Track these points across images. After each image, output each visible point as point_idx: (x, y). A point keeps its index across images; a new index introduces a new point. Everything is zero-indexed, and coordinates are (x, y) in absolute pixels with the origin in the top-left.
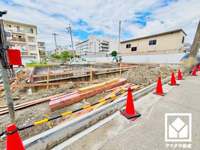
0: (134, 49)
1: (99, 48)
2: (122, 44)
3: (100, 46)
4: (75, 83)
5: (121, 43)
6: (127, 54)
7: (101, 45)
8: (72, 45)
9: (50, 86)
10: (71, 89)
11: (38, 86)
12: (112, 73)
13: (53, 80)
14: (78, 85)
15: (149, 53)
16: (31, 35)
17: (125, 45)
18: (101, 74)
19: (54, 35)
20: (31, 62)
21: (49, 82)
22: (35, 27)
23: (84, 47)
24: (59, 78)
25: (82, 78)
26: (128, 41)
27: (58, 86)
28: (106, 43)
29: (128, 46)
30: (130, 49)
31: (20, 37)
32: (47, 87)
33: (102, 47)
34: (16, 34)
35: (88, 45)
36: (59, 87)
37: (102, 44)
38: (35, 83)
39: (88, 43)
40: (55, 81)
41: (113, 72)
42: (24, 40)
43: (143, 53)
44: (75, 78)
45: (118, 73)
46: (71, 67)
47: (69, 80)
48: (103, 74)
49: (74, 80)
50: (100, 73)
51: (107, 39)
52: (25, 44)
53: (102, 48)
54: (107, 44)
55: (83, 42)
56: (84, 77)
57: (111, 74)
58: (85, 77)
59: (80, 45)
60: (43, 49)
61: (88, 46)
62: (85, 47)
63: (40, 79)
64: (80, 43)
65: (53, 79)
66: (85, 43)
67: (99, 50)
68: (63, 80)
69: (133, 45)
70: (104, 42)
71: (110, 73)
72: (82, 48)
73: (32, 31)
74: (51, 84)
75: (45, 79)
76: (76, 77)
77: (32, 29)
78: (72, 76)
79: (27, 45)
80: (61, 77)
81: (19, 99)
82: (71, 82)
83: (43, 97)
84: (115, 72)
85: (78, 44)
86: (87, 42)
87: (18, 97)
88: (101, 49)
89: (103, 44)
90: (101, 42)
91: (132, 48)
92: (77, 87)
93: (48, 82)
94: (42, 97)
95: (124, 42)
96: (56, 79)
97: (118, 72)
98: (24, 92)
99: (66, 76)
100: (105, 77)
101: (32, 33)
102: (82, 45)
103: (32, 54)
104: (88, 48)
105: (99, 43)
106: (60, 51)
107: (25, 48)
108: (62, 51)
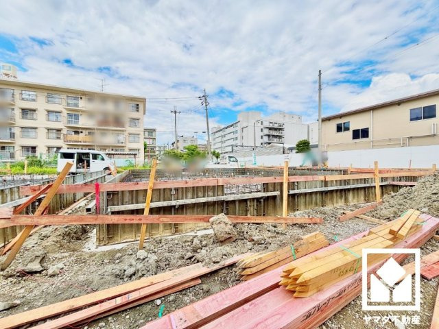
0: (361, 134)
1: (262, 137)
2: (324, 123)
3: (262, 134)
4: (235, 221)
6: (342, 147)
7: (266, 132)
8: (206, 131)
9: (152, 227)
10: (222, 242)
11: (118, 225)
12: (337, 191)
13: (165, 204)
14: (245, 229)
15: (413, 141)
16: (135, 115)
17: (333, 125)
18: (306, 194)
19: (173, 114)
20: (126, 164)
21: (152, 211)
22: (143, 100)
23: (228, 137)
24: (182, 199)
25: (249, 203)
26: (341, 116)
27: (176, 228)
28: (276, 126)
29: (339, 129)
30: (350, 133)
32: (144, 228)
33: (269, 136)
35: (236, 132)
36: (180, 228)
37: (267, 130)
38: (109, 210)
39: (237, 129)
40: (167, 210)
41: (341, 190)
42: (122, 125)
43: (390, 143)
44: (228, 203)
45: (356, 192)
46: (207, 174)
47: (211, 209)
48: (311, 194)
49: (226, 206)
50: (303, 191)
51: (278, 119)
52: (123, 131)
53: (267, 137)
54: (280, 129)
55: (227, 128)
56: (253, 199)
57: (335, 194)
58: (258, 200)
59: (221, 133)
60: (151, 141)
61: (237, 135)
62: (232, 136)
63: (127, 197)
64: (221, 130)
65: (164, 200)
66: (231, 129)
67: (262, 141)
68: (194, 205)
69: (356, 123)
70: (271, 126)
71: (332, 192)
72: (225, 139)
73: (138, 108)
74: (155, 218)
75: (141, 198)
76: (230, 198)
77: (138, 105)
78: (219, 193)
79: (126, 133)
80: (190, 195)
81: (40, 272)
82: (222, 217)
83: (120, 277)
84: (345, 190)
85: (217, 132)
86: (235, 125)
87: (41, 262)
88: (266, 139)
89: (270, 129)
90: (266, 124)
91: (354, 131)
92: (242, 236)
93: (146, 212)
94: (117, 276)
95: (329, 119)
96: (173, 203)
97: (354, 189)
98: (78, 239)
99: (204, 192)
100: (316, 204)
101: (138, 111)
102: (225, 133)
103: (130, 150)
104: (237, 138)
105: (262, 127)
106: (181, 145)
107: (121, 138)
108: (186, 145)
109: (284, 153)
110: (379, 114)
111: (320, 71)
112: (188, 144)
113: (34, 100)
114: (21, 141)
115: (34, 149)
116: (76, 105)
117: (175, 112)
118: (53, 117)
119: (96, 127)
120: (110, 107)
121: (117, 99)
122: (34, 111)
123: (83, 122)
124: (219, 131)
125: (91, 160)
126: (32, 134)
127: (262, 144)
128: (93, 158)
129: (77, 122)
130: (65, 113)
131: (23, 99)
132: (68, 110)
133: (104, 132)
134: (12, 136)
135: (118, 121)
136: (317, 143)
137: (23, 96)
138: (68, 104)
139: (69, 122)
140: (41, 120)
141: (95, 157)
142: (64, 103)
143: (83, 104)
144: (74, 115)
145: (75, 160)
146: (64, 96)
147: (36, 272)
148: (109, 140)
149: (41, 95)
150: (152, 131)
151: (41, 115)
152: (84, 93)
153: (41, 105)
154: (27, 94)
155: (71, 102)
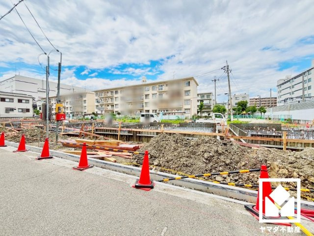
16: (188, 88)
39: (310, 76)
50: (143, 135)
60: (209, 101)
61: (310, 84)
64: (289, 81)
72: (294, 90)
77: (189, 82)
79: (183, 100)
85: (283, 84)
86: (307, 73)
101: (189, 85)
103: (185, 109)
107: (181, 103)
108: (237, 101)
112: (240, 100)
113: (148, 90)
114: (146, 108)
116: (162, 89)
117: (215, 81)
118: (154, 96)
119: (169, 99)
120: (175, 87)
121: (179, 82)
123: (165, 97)
124: (285, 83)
125: (150, 117)
126: (148, 105)
129: (162, 97)
130: (158, 93)
131: (146, 91)
132: (159, 92)
134: (143, 106)
138: (159, 89)
139: (159, 98)
140: (150, 99)
141: (152, 116)
142: (158, 89)
143: (165, 88)
144: (161, 94)
145: (145, 117)
146: (157, 86)
149: (151, 88)
150: (209, 95)
151: (150, 96)
152: (164, 82)
153: (151, 92)
154: (147, 88)
155: (160, 88)
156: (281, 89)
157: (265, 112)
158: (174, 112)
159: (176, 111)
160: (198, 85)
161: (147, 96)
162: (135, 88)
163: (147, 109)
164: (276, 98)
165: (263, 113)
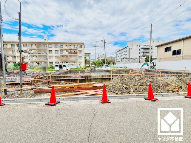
1: (139, 53)
2: (159, 48)
3: (140, 51)
5: (158, 46)
7: (142, 50)
16: (80, 49)
17: (163, 48)
19: (94, 47)
22: (83, 44)
23: (123, 54)
25: (77, 80)
26: (167, 44)
28: (148, 47)
29: (166, 50)
30: (171, 52)
31: (75, 51)
32: (50, 82)
33: (143, 52)
34: (73, 49)
35: (127, 51)
37: (143, 50)
39: (127, 50)
40: (58, 80)
42: (76, 53)
44: (72, 80)
50: (93, 78)
52: (77, 55)
55: (122, 50)
59: (120, 52)
60: (89, 58)
61: (127, 53)
62: (124, 53)
64: (120, 51)
65: (57, 78)
66: (124, 50)
67: (140, 55)
68: (63, 80)
70: (145, 47)
72: (122, 55)
73: (81, 46)
77: (81, 45)
80: (63, 78)
85: (118, 52)
86: (126, 48)
88: (142, 54)
89: (144, 49)
90: (143, 47)
91: (173, 51)
95: (161, 45)
99: (66, 77)
101: (81, 47)
102: (122, 52)
103: (79, 62)
104: (127, 54)
105: (140, 48)
106: (100, 59)
107: (76, 58)
108: (102, 59)
109: (140, 62)
110: (186, 42)
111: (151, 24)
112: (103, 58)
113: (51, 47)
114: (49, 60)
115: (52, 62)
116: (62, 47)
117: (95, 46)
118: (56, 52)
119: (68, 54)
121: (74, 44)
122: (52, 50)
123: (65, 53)
125: (63, 67)
126: (51, 58)
127: (139, 57)
128: (63, 66)
129: (63, 53)
130: (59, 50)
131: (49, 47)
132: (60, 49)
133: (71, 56)
134: (47, 59)
135: (75, 52)
136: (156, 57)
137: (49, 46)
139: (61, 53)
140: (53, 54)
141: (64, 66)
142: (59, 47)
143: (65, 47)
144: (62, 51)
145: (59, 67)
146: (59, 45)
147: (37, 86)
148: (72, 59)
149: (53, 45)
150: (89, 54)
151: (53, 52)
152: (65, 43)
153: (53, 49)
154: (50, 46)
155: (61, 46)
156: (117, 54)
157: (115, 64)
158: (72, 63)
159: (73, 63)
160: (85, 48)
161: (50, 51)
162: (39, 44)
163: (51, 61)
164: (115, 58)
165: (114, 65)
